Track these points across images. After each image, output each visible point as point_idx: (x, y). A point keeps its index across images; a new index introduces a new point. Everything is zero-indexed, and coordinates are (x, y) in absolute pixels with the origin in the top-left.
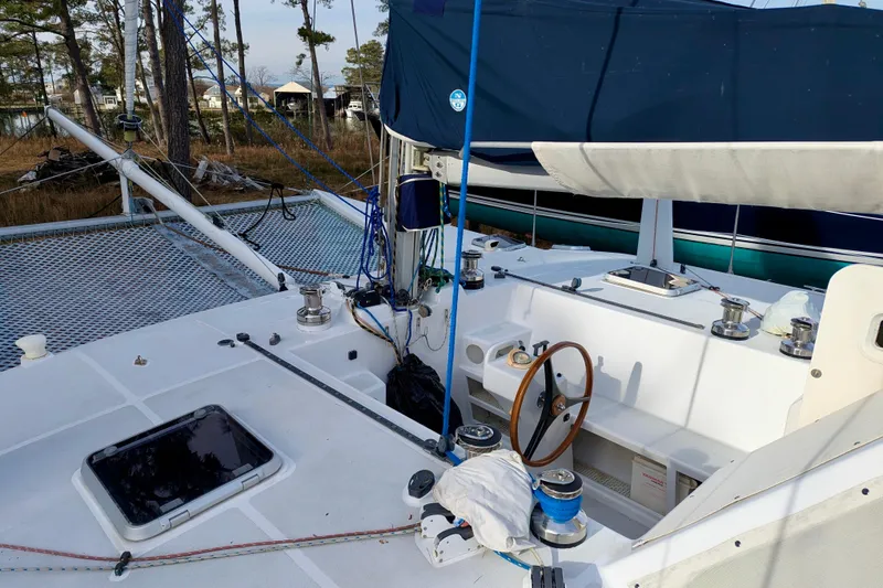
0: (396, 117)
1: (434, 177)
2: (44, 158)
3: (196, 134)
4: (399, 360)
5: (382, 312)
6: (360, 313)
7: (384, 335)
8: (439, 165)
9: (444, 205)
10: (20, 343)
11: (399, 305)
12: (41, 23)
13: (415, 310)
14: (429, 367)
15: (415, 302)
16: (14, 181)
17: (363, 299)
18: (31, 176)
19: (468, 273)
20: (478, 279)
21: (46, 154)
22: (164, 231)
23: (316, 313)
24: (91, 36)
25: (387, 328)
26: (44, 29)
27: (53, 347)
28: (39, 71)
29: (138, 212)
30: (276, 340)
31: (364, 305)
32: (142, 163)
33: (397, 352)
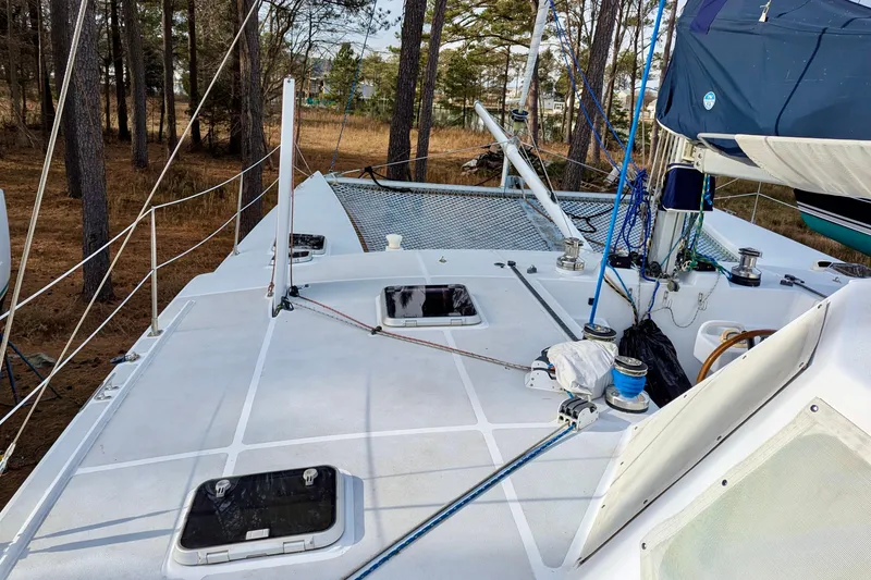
0: (666, 112)
1: (695, 167)
2: (487, 150)
3: (624, 142)
4: (636, 320)
5: (630, 276)
6: (608, 270)
7: (627, 296)
8: (699, 156)
9: (706, 193)
10: (389, 237)
11: (651, 275)
12: (516, 37)
13: (664, 284)
14: (665, 337)
15: (666, 277)
16: (459, 165)
17: (615, 261)
18: (473, 163)
19: (743, 269)
20: (752, 276)
21: (489, 147)
22: (524, 204)
23: (572, 260)
24: (553, 48)
25: (631, 290)
26: (517, 43)
27: (405, 245)
28: (505, 78)
29: (511, 187)
30: (533, 270)
31: (614, 265)
32: (521, 149)
33: (635, 313)
